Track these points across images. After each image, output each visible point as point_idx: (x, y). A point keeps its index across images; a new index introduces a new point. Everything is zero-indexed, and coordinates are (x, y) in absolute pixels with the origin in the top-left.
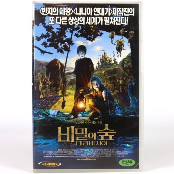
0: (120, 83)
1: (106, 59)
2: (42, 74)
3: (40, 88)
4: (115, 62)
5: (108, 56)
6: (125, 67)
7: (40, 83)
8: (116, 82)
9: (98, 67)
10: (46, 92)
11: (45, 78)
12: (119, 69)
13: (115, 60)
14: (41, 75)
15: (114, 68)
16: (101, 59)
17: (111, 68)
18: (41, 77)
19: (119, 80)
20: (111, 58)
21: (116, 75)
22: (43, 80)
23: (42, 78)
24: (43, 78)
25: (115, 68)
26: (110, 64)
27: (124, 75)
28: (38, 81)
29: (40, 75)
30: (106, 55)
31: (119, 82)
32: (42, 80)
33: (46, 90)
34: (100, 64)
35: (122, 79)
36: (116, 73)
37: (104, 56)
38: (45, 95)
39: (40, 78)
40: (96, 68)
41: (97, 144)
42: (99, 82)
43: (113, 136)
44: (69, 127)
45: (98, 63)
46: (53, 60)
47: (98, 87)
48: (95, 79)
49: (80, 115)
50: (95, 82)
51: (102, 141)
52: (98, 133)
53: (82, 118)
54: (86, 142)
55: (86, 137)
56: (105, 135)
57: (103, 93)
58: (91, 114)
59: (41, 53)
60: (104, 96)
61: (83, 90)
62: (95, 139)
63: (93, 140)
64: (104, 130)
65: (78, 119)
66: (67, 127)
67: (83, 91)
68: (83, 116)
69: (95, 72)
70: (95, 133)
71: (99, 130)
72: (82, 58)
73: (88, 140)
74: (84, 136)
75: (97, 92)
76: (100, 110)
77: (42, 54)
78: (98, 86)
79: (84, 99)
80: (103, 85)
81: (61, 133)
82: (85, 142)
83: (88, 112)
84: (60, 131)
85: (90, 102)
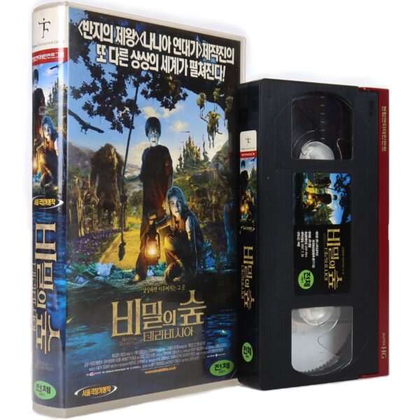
0: (214, 201)
1: (192, 150)
2: (83, 178)
3: (80, 212)
4: (206, 159)
5: (195, 145)
6: (220, 168)
7: (80, 199)
8: (208, 200)
9: (179, 167)
10: (90, 222)
11: (88, 189)
12: (211, 172)
13: (205, 153)
14: (81, 181)
15: (203, 171)
16: (184, 151)
17: (200, 171)
18: (81, 185)
19: (211, 197)
20: (199, 150)
21: (206, 186)
22: (85, 193)
23: (83, 189)
24: (85, 189)
25: (205, 171)
26: (198, 162)
27: (219, 186)
28: (75, 194)
29: (78, 181)
30: (192, 141)
31: (212, 200)
32: (82, 193)
33: (91, 216)
34: (183, 162)
35: (216, 194)
36: (207, 182)
37: (188, 145)
38: (88, 229)
39: (78, 188)
40: (177, 168)
41: (178, 334)
42: (180, 201)
43: (202, 314)
44: (132, 301)
45: (180, 159)
46: (103, 146)
47: (179, 211)
48: (174, 193)
49: (150, 273)
50: (174, 200)
51: (185, 327)
52: (179, 309)
53: (154, 279)
54: (160, 332)
55: (160, 321)
56: (190, 314)
57: (187, 222)
58: (168, 269)
59: (82, 128)
60: (188, 230)
61: (154, 217)
62: (174, 324)
63: (172, 327)
64: (189, 303)
65: (147, 281)
66: (128, 302)
67: (154, 220)
68: (155, 275)
69: (175, 178)
70: (174, 311)
71: (181, 304)
72: (154, 145)
73: (164, 328)
74: (157, 319)
75: (177, 222)
76: (182, 261)
77: (84, 130)
78: (180, 208)
79: (157, 238)
80: (186, 207)
81: (118, 316)
82: (158, 333)
83: (164, 267)
84: (115, 312)
85: (166, 244)
